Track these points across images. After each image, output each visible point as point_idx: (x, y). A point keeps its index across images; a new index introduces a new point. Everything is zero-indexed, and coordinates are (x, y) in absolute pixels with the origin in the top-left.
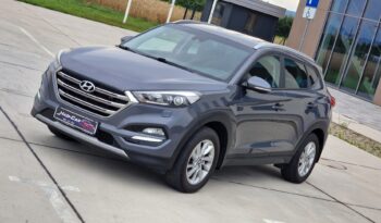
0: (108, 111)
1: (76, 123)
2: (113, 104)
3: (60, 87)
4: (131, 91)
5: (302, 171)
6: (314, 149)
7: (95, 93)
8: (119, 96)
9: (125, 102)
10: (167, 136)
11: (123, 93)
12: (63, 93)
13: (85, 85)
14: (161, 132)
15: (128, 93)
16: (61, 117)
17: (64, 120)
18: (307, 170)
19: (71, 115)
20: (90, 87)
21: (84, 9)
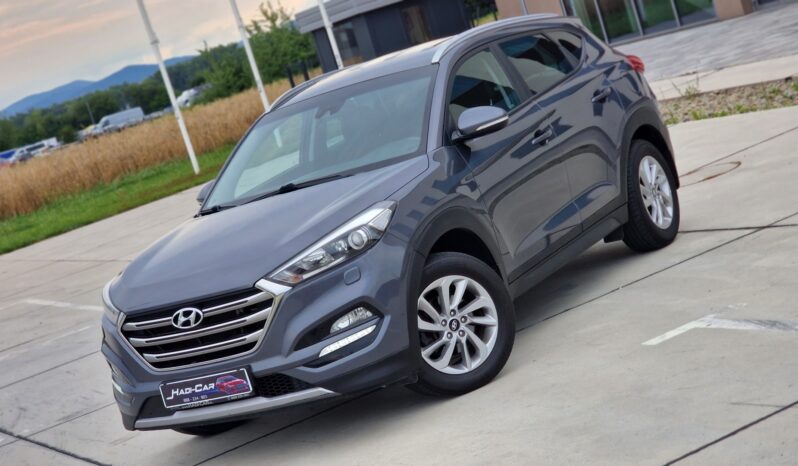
0: (249, 337)
1: (210, 394)
2: (250, 318)
3: (142, 350)
4: (266, 277)
5: (661, 219)
6: (656, 166)
7: (208, 321)
8: (251, 299)
9: (267, 303)
10: (379, 314)
11: (255, 290)
12: (153, 356)
13: (182, 319)
14: (363, 313)
15: (263, 284)
16: (178, 399)
17: (187, 403)
18: (670, 210)
19: (192, 385)
20: (192, 317)
21: (113, 196)
